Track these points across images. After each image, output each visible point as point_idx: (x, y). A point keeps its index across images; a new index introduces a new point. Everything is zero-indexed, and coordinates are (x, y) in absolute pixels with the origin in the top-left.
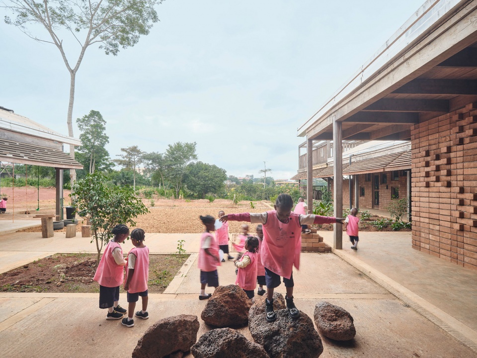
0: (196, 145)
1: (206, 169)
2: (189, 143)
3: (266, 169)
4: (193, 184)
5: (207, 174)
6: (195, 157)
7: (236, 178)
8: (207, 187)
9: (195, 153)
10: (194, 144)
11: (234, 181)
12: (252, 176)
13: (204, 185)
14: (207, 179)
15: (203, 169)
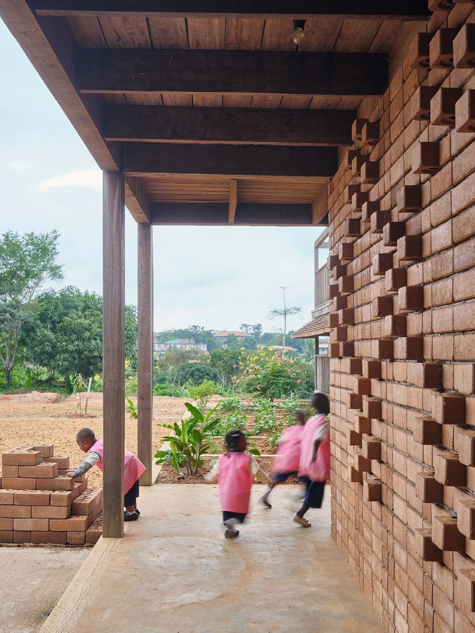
0: (58, 240)
1: (87, 308)
2: (37, 234)
3: (288, 307)
4: (48, 349)
5: (86, 322)
6: (55, 272)
7: (209, 334)
8: (88, 358)
9: (57, 261)
10: (51, 236)
11: (204, 342)
12: (258, 327)
13: (80, 352)
14: (87, 334)
15: (76, 308)
